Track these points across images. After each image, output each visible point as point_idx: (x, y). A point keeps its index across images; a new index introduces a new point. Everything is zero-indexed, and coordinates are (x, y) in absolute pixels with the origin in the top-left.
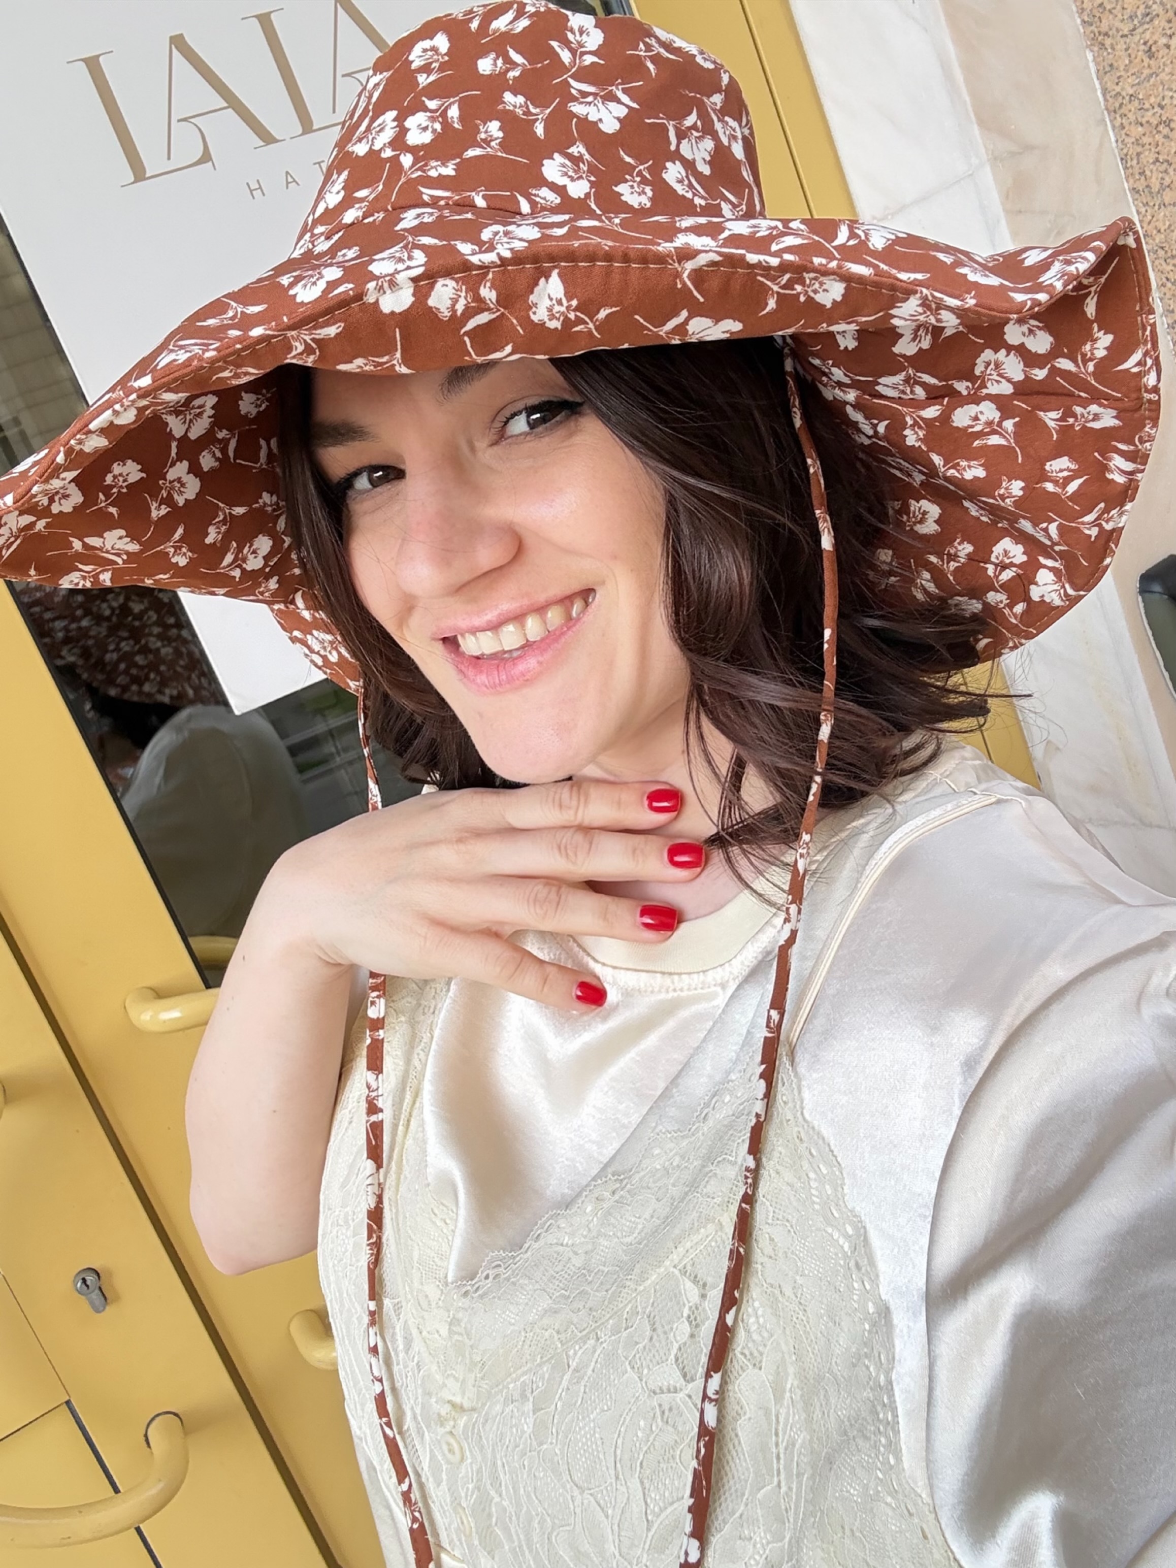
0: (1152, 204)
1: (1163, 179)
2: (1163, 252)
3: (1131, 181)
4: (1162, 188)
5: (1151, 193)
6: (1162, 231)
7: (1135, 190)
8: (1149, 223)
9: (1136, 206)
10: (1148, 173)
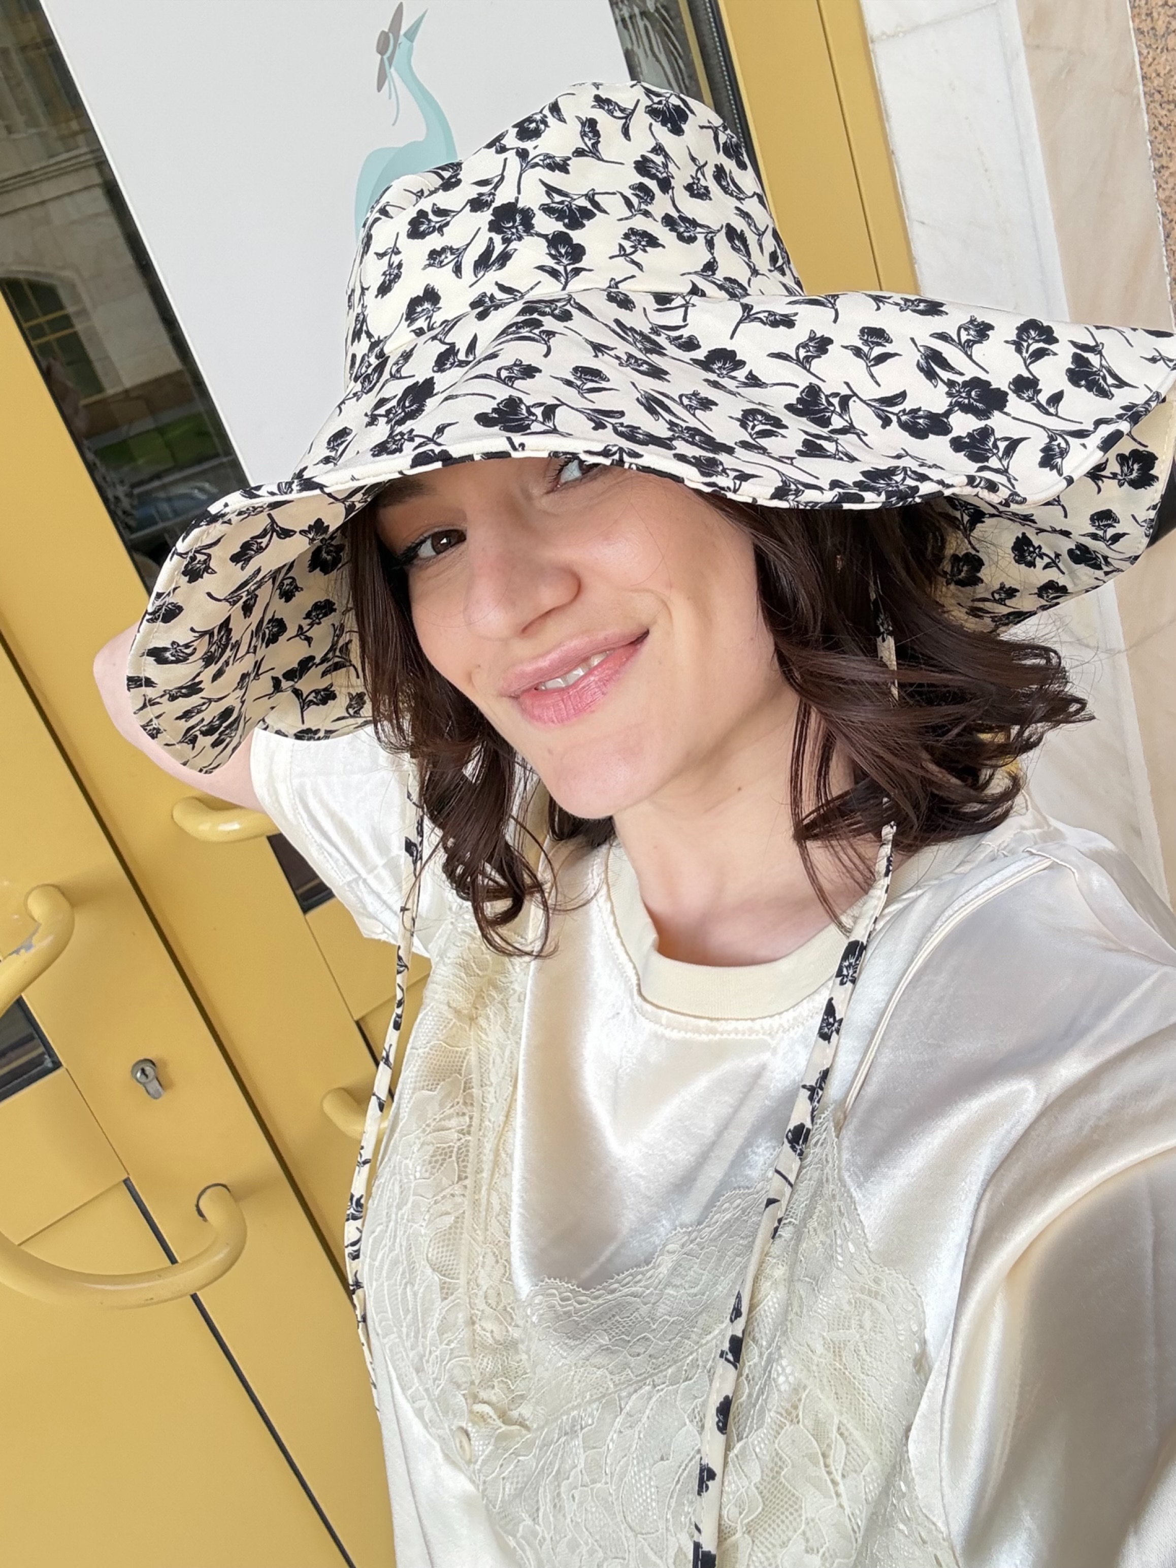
0: (1154, 47)
1: (1169, 23)
2: (1159, 96)
3: (1137, 21)
4: (1168, 32)
5: (1155, 35)
6: (1162, 75)
7: (1139, 31)
8: (1150, 65)
9: (1138, 46)
10: (1155, 15)
